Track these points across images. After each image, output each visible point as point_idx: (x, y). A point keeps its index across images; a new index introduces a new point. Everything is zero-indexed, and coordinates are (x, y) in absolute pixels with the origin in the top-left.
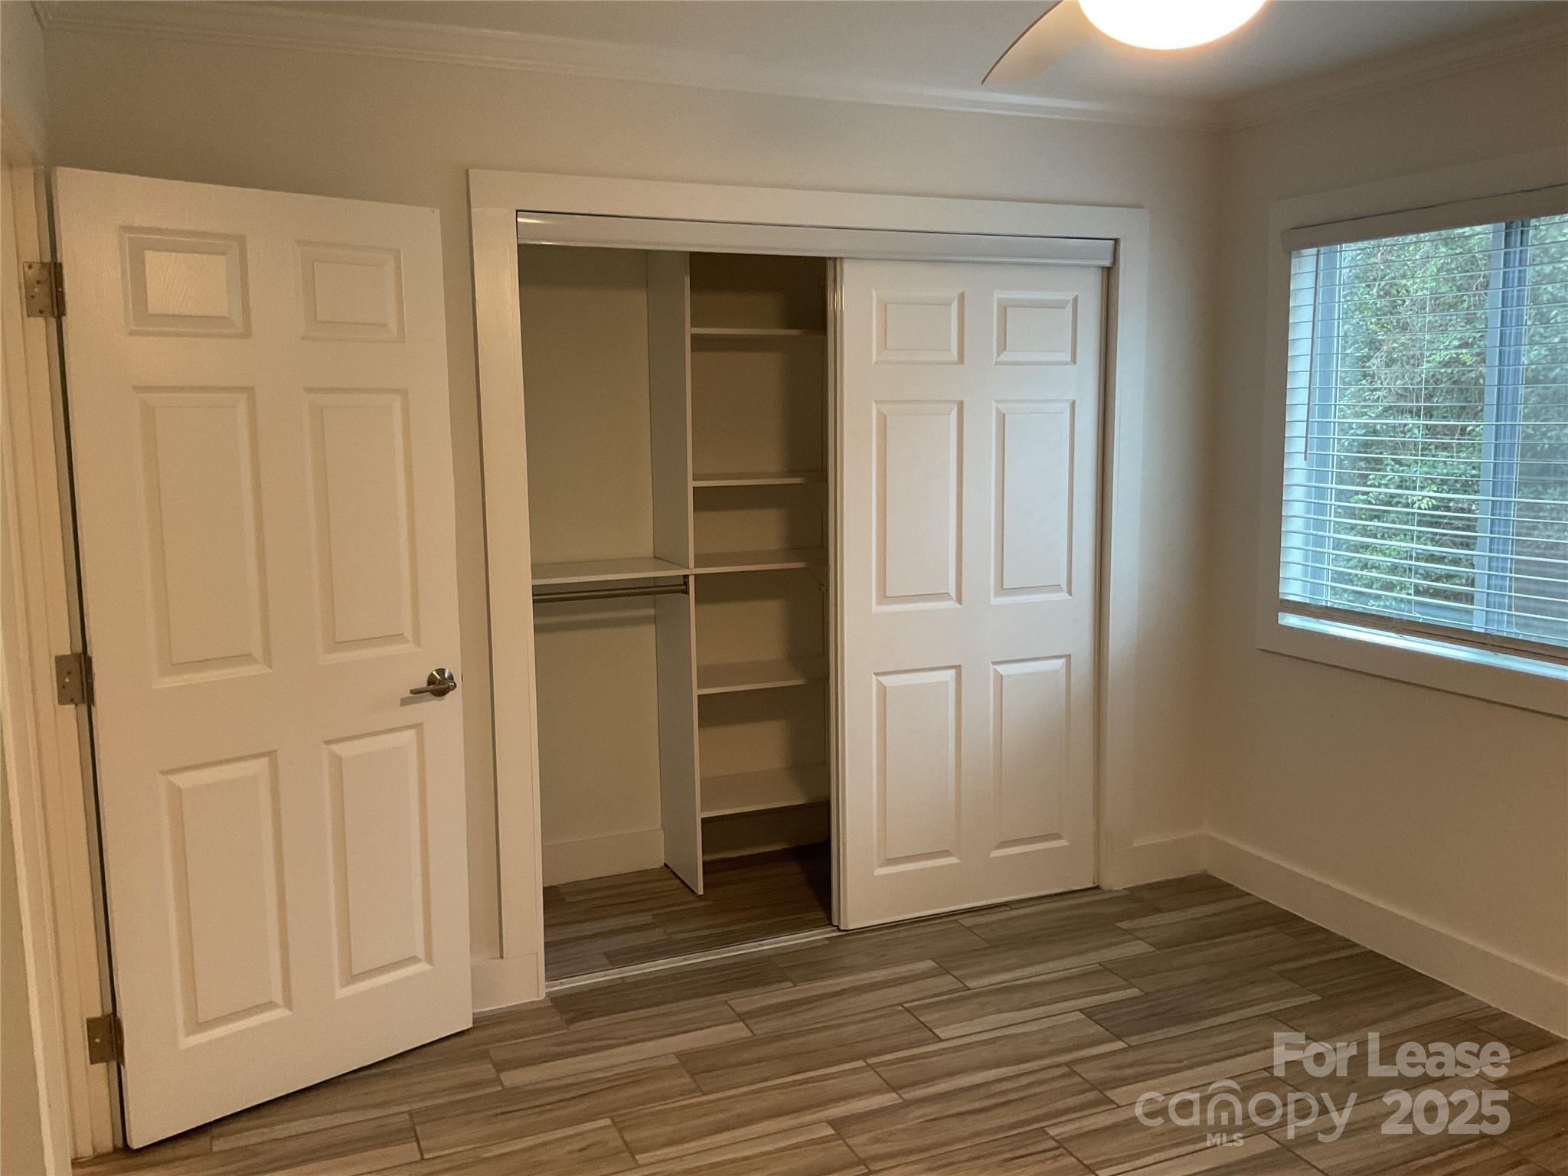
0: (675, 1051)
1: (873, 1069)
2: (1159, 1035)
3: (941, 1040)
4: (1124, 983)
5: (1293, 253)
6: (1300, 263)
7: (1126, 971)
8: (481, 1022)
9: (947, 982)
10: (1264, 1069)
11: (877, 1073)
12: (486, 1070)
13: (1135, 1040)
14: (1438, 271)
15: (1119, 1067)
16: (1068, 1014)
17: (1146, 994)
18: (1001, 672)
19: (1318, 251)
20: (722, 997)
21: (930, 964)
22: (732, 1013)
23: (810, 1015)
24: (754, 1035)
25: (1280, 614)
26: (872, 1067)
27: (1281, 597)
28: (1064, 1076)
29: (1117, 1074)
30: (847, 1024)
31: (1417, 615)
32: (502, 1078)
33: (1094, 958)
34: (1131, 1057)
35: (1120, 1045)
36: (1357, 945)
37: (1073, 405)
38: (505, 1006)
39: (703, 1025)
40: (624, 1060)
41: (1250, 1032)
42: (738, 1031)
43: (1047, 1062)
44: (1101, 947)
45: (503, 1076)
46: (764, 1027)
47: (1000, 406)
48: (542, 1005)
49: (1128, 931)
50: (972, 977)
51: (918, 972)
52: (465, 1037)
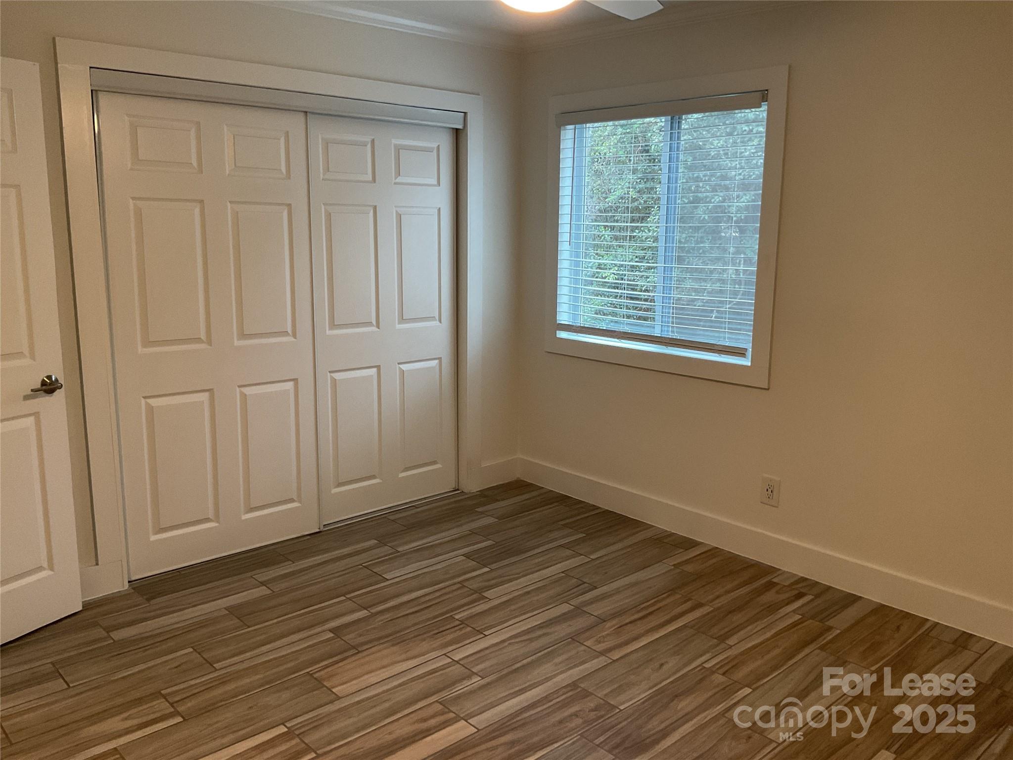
0: (225, 606)
1: (350, 600)
2: (506, 562)
3: (388, 580)
4: (484, 538)
5: (562, 128)
6: (565, 133)
7: (484, 532)
8: (87, 606)
9: (386, 550)
10: (562, 572)
11: (353, 601)
12: (98, 632)
13: (494, 566)
14: (618, 142)
15: (489, 580)
16: (456, 558)
17: (497, 543)
18: (403, 369)
19: (575, 127)
20: (249, 574)
21: (374, 542)
22: (257, 582)
23: (304, 578)
24: (274, 592)
25: (557, 331)
26: (350, 599)
27: (558, 322)
28: (458, 589)
29: (487, 584)
30: (331, 579)
31: (628, 329)
32: (111, 636)
33: (465, 529)
34: (494, 574)
35: (486, 569)
36: (600, 508)
37: (439, 210)
38: (101, 595)
39: (240, 590)
40: (193, 616)
41: (552, 555)
42: (263, 591)
43: (447, 583)
44: (468, 522)
45: (112, 634)
46: (278, 587)
47: (398, 209)
48: (126, 592)
49: (482, 513)
50: (399, 545)
51: (368, 547)
52: (77, 617)
